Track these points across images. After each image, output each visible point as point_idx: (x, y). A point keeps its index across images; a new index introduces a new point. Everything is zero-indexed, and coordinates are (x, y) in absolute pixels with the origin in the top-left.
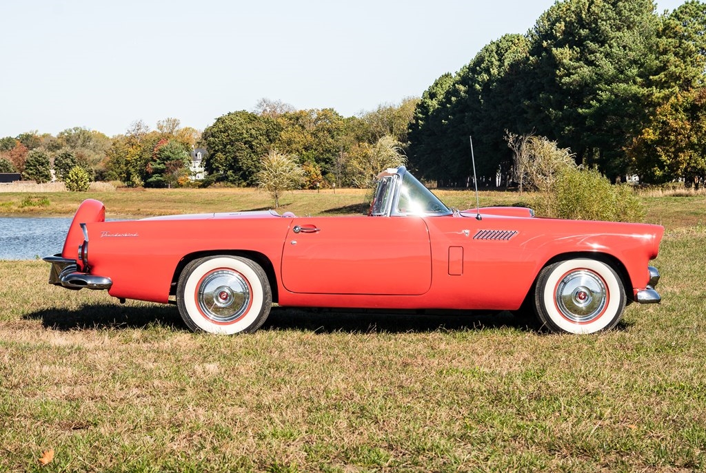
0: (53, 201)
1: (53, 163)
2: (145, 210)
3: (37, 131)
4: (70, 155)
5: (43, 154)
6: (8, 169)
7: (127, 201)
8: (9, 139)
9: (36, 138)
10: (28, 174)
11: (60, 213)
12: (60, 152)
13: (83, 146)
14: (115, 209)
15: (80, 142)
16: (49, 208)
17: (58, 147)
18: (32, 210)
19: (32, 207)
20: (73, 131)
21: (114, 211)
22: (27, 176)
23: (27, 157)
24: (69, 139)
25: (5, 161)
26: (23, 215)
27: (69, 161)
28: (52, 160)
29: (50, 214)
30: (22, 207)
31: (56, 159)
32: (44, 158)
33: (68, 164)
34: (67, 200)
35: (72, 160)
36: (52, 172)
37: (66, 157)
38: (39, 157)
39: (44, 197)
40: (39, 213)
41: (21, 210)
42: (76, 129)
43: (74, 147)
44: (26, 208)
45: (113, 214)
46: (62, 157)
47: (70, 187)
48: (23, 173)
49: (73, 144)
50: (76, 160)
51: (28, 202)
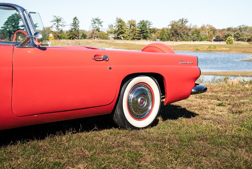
0: (218, 47)
1: (233, 36)
2: (247, 51)
3: (233, 27)
4: (238, 33)
5: (230, 33)
6: (220, 38)
7: (242, 48)
8: (224, 29)
9: (232, 29)
10: (225, 39)
11: (219, 51)
12: (236, 33)
13: (244, 31)
14: (237, 50)
15: (244, 29)
16: (216, 49)
17: (236, 31)
18: (210, 50)
19: (210, 49)
20: (242, 26)
21: (237, 51)
22: (225, 40)
23: (225, 34)
24: (240, 29)
25: (219, 35)
26: (207, 52)
27: (238, 35)
28: (233, 35)
29: (216, 51)
30: (208, 49)
31: (234, 35)
32: (231, 34)
33: (238, 36)
34: (223, 47)
35: (239, 35)
36: (233, 39)
37: (237, 34)
38: (229, 34)
39: (215, 46)
40: (212, 51)
41: (207, 50)
42: (243, 25)
43: (241, 31)
44: (209, 49)
45: (236, 52)
46: (236, 34)
47: (227, 43)
48: (224, 39)
49: (241, 30)
50: (241, 35)
51: (210, 47)
